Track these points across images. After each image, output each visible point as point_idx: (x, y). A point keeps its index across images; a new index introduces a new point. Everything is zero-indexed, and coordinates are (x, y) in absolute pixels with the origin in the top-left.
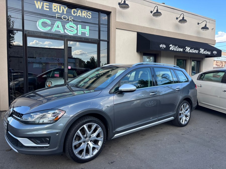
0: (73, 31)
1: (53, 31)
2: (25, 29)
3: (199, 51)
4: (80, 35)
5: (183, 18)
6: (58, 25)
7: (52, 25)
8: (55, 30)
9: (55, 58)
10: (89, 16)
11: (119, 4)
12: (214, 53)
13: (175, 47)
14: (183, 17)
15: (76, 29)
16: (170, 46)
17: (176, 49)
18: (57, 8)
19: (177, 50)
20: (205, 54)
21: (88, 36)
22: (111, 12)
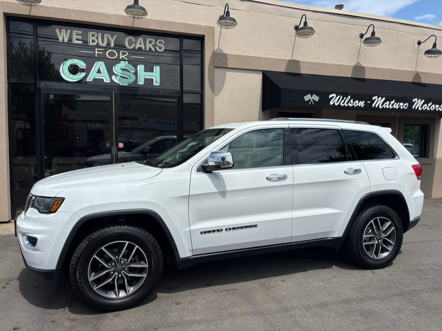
0: (129, 77)
1: (90, 81)
3: (411, 104)
4: (143, 84)
5: (373, 33)
6: (99, 68)
7: (88, 70)
10: (160, 48)
13: (345, 98)
14: (374, 31)
15: (134, 74)
16: (331, 96)
17: (346, 102)
19: (349, 104)
21: (158, 85)
22: (204, 35)
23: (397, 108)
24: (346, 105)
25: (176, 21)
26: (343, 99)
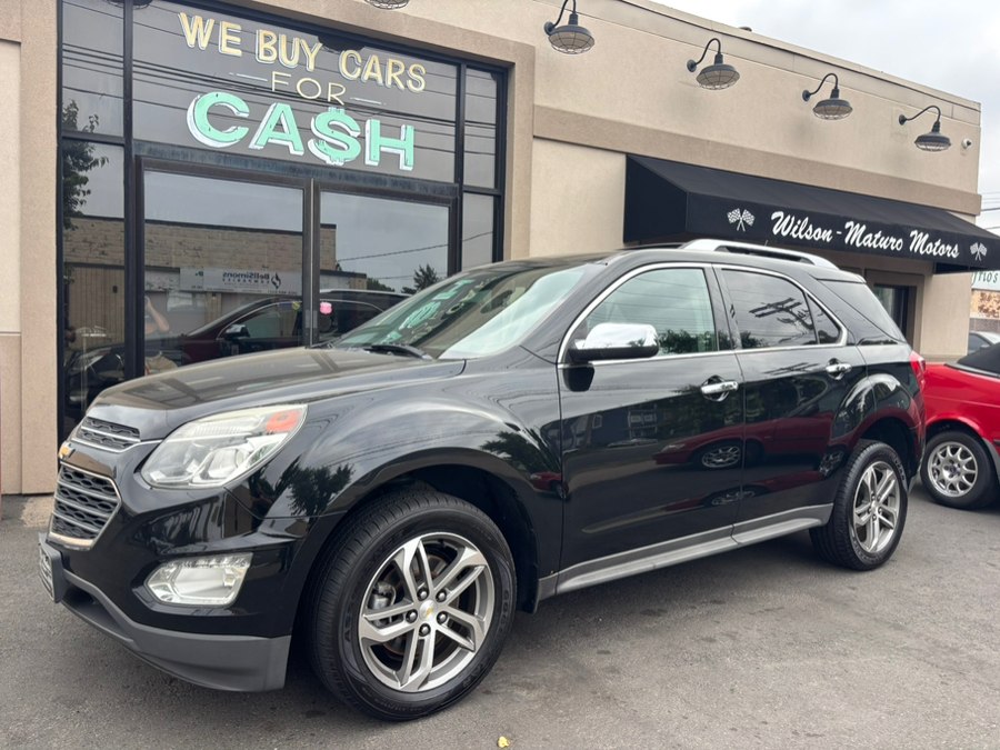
0: (346, 147)
1: (259, 148)
2: (137, 134)
3: (908, 241)
4: (376, 164)
5: (835, 92)
6: (280, 120)
7: (253, 122)
8: (267, 143)
9: (263, 273)
10: (416, 83)
11: (550, 29)
12: (973, 252)
13: (799, 222)
14: (836, 87)
15: (357, 139)
16: (774, 216)
17: (801, 230)
18: (276, 46)
19: (806, 234)
20: (935, 254)
21: (410, 169)
22: (513, 64)
23: (885, 247)
24: (801, 237)
25: (457, 25)
26: (795, 223)
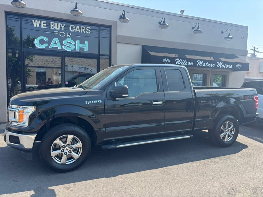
0: (71, 47)
1: (51, 48)
3: (216, 64)
4: (79, 50)
5: (198, 28)
6: (56, 42)
7: (49, 43)
8: (53, 47)
9: (87, 67)
10: (88, 32)
11: (121, 17)
12: (237, 67)
14: (199, 26)
15: (74, 45)
16: (176, 60)
17: (184, 63)
18: (55, 25)
20: (225, 67)
21: (87, 51)
22: (112, 26)
23: (209, 66)
25: (97, 18)
26: (182, 61)
